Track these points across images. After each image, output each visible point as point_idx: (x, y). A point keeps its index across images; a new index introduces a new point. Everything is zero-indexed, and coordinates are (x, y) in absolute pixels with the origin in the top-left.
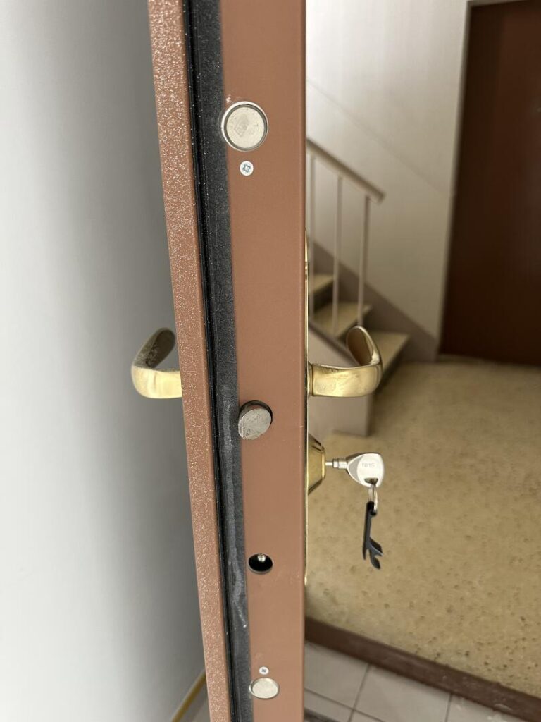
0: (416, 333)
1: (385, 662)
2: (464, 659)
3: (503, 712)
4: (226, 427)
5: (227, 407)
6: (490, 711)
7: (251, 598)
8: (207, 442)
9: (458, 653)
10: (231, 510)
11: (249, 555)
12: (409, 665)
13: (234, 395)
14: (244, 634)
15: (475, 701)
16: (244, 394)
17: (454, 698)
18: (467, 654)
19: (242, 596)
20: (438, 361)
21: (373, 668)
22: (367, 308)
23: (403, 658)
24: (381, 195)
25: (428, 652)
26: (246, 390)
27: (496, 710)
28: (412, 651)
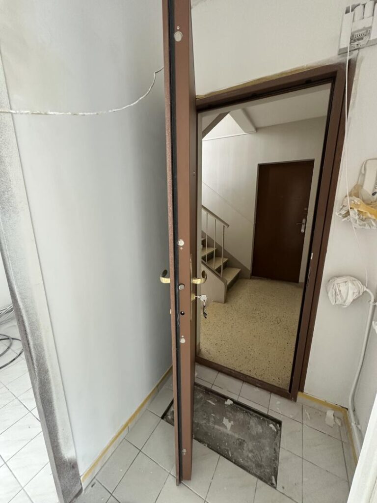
0: (243, 269)
1: (224, 371)
2: (249, 372)
3: (259, 387)
4: (177, 287)
5: (177, 284)
6: (254, 387)
7: (180, 320)
8: (174, 290)
9: (247, 370)
10: (177, 303)
11: (180, 311)
12: (231, 372)
13: (178, 282)
14: (179, 328)
15: (251, 384)
16: (180, 282)
17: (244, 383)
18: (250, 371)
19: (179, 320)
20: (250, 279)
21: (220, 373)
22: (226, 260)
23: (229, 370)
24: (228, 226)
25: (238, 369)
26: (181, 281)
27: (257, 386)
28: (233, 369)
